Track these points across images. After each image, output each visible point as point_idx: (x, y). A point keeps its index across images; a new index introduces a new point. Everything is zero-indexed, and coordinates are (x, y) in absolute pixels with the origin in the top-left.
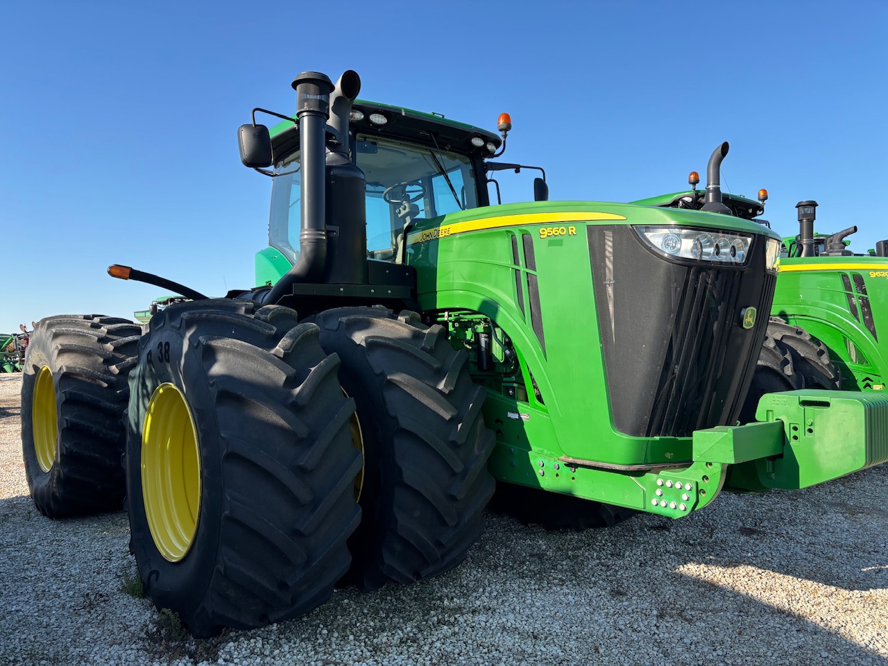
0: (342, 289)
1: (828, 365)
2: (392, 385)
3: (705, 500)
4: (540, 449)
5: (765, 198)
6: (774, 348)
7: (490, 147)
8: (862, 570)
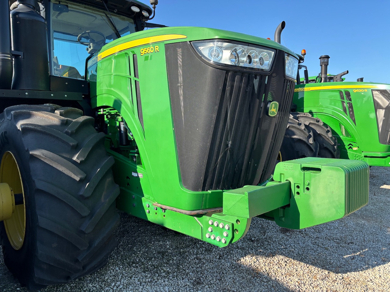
0: (27, 93)
1: (331, 138)
2: (33, 157)
3: (238, 236)
4: (148, 196)
5: (305, 54)
6: (304, 129)
7: (145, 14)
8: (344, 257)
